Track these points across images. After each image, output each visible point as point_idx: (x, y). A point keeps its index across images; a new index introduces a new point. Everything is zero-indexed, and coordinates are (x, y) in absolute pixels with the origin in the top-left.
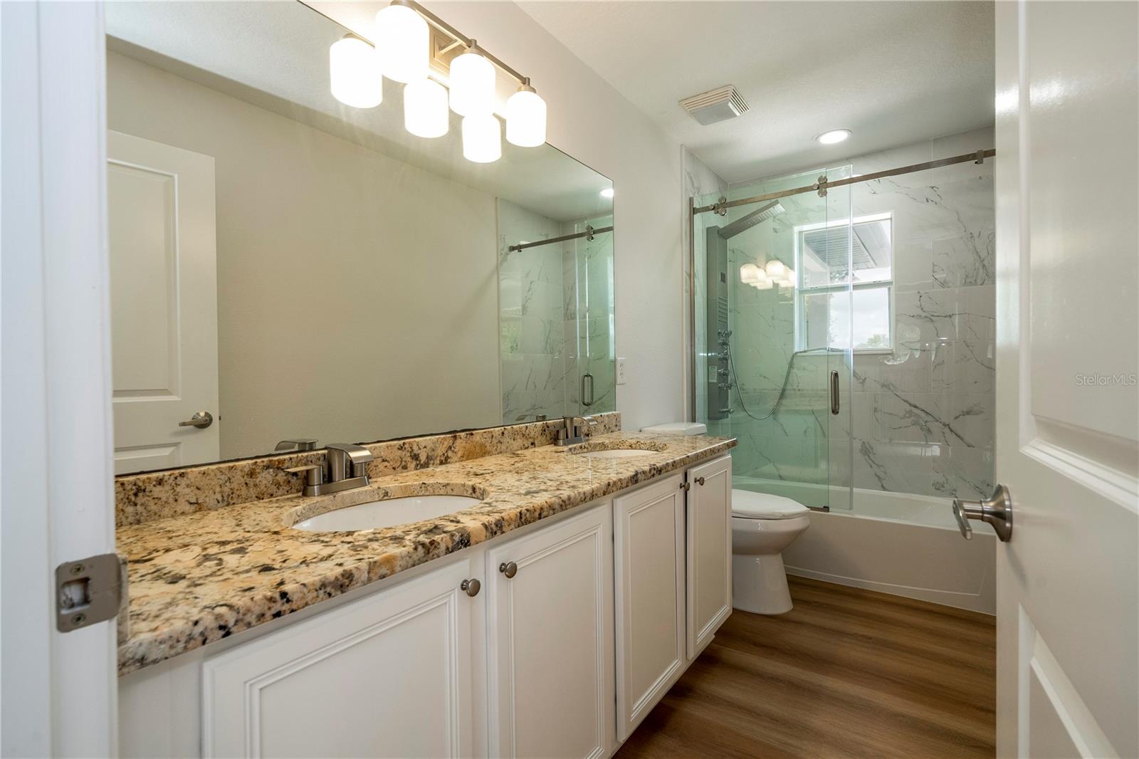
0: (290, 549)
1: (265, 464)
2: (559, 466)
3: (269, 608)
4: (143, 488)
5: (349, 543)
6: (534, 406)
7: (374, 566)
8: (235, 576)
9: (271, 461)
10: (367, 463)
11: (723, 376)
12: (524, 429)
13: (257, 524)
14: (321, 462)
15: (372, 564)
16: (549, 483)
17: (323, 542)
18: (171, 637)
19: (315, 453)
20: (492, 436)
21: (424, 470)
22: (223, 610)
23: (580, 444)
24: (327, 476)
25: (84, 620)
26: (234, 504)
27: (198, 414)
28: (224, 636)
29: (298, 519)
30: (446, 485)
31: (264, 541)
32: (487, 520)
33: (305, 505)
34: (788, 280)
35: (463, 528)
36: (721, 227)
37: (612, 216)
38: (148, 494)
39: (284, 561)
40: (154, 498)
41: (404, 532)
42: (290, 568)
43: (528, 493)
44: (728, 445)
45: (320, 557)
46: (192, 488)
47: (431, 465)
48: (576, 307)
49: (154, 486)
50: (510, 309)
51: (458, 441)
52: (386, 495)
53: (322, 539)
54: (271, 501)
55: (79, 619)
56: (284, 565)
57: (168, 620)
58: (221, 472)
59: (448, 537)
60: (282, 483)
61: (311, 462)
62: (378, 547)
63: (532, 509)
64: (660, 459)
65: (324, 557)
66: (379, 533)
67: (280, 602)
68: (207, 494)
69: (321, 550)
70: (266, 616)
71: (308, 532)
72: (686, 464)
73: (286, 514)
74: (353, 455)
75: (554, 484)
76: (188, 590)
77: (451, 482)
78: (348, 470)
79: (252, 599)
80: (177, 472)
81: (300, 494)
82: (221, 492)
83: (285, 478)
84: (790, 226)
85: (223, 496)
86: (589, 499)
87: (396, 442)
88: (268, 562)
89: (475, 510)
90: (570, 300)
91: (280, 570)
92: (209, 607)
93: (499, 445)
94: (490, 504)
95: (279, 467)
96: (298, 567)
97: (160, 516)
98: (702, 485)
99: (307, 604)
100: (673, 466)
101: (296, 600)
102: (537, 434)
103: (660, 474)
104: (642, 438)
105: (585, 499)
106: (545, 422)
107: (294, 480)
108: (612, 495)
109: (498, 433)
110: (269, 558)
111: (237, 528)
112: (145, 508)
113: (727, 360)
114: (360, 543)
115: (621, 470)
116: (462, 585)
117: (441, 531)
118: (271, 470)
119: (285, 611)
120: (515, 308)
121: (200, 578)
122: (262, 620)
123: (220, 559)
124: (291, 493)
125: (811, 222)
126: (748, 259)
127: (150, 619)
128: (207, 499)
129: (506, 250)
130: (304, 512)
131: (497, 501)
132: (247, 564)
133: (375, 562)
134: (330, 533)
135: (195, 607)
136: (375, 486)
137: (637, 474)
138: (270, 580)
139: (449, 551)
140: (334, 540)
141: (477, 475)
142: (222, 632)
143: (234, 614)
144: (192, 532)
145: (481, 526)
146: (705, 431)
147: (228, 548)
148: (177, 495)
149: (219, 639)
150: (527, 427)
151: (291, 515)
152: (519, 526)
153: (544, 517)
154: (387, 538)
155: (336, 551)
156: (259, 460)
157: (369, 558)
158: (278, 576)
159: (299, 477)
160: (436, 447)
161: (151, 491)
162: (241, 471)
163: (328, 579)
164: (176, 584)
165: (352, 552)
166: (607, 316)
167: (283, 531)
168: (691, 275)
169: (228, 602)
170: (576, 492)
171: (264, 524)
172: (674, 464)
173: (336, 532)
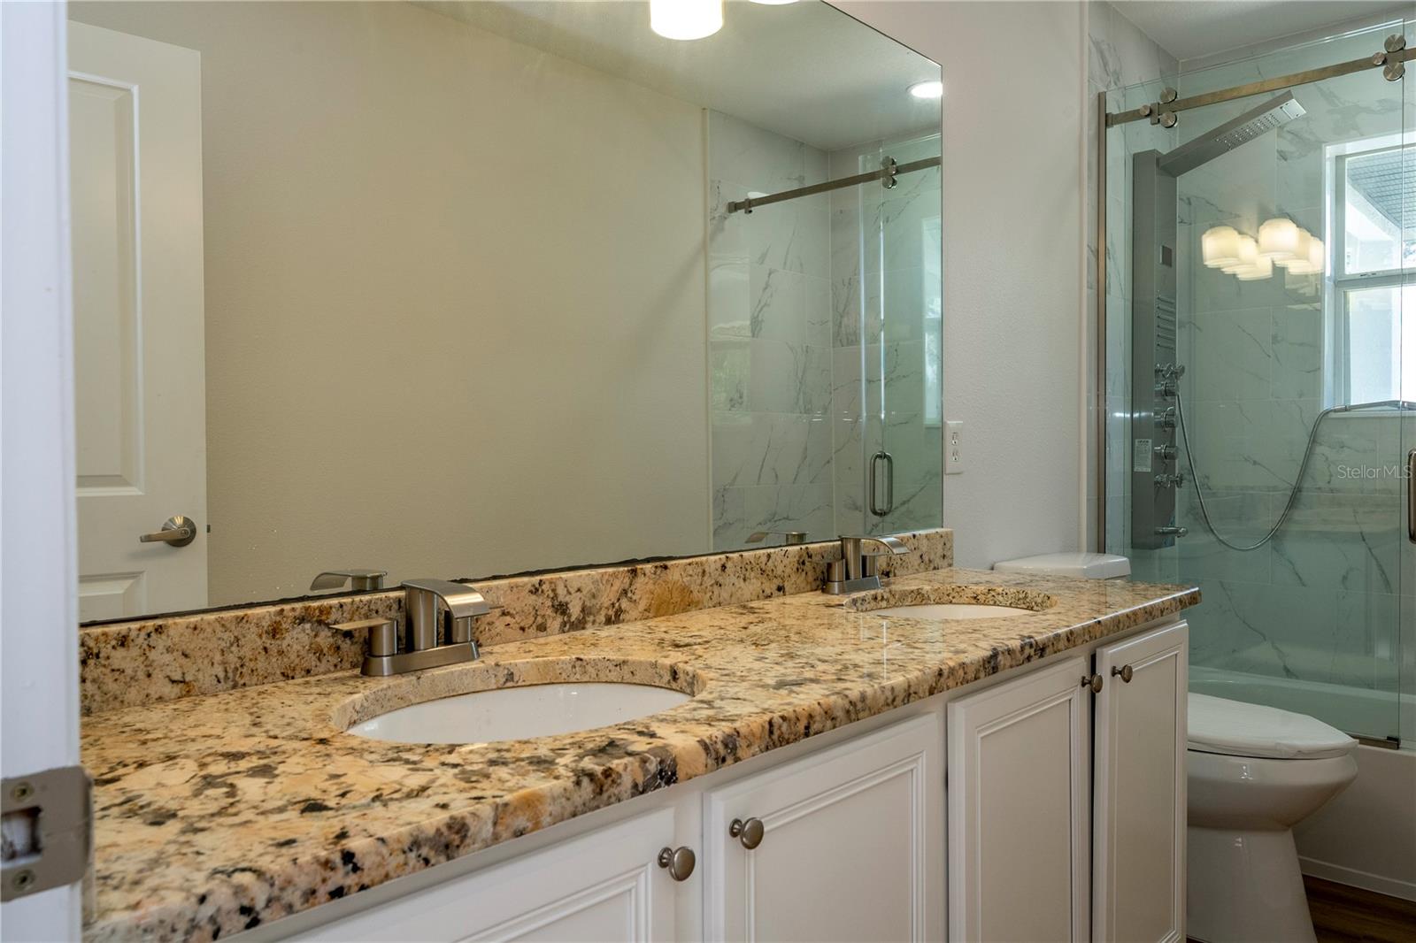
0: (351, 773)
1: (297, 614)
2: (836, 634)
3: (324, 881)
4: (95, 651)
5: (455, 766)
6: (774, 515)
7: (504, 812)
8: (260, 818)
9: (307, 609)
10: (476, 617)
11: (1165, 460)
12: (764, 559)
13: (289, 724)
14: (393, 614)
15: (500, 809)
16: (821, 667)
17: (407, 762)
18: (162, 922)
19: (383, 595)
20: (704, 572)
21: (577, 633)
22: (246, 879)
23: (873, 592)
24: (404, 641)
25: (31, 882)
26: (244, 685)
27: (172, 520)
28: (248, 926)
29: (355, 717)
30: (620, 665)
31: (303, 756)
32: (708, 733)
33: (367, 692)
34: (1307, 259)
35: (664, 748)
36: (1164, 151)
37: (937, 136)
38: (103, 662)
39: (343, 795)
40: (113, 670)
41: (553, 750)
42: (354, 807)
43: (781, 685)
44: (1180, 600)
45: (405, 790)
46: (175, 654)
47: (589, 625)
48: (858, 320)
49: (114, 647)
50: (728, 326)
51: (640, 580)
52: (510, 680)
53: (405, 756)
54: (307, 683)
55: (24, 880)
56: (344, 801)
57: (155, 890)
58: (223, 625)
59: (637, 764)
60: (325, 650)
61: (377, 612)
62: (508, 777)
63: (792, 716)
64: (1043, 626)
65: (412, 791)
66: (508, 750)
67: (341, 870)
68: (201, 666)
69: (406, 776)
70: (318, 894)
71: (379, 742)
72: (1096, 638)
73: (336, 707)
74: (453, 601)
75: (831, 668)
76: (183, 839)
77: (630, 658)
78: (442, 630)
79: (295, 861)
80: (150, 623)
81: (358, 671)
82: (224, 663)
83: (331, 640)
84: (1317, 146)
85: (226, 671)
86: (902, 701)
87: (526, 579)
88: (315, 794)
89: (681, 713)
90: (846, 306)
91: (337, 810)
92: (222, 872)
93: (716, 589)
94: (709, 703)
95: (321, 620)
96: (367, 806)
97: (122, 702)
98: (1128, 681)
99: (387, 877)
100: (1068, 640)
101: (369, 869)
102: (788, 570)
103: (1042, 656)
104: (998, 581)
105: (894, 700)
106: (803, 547)
107: (346, 645)
108: (946, 694)
109: (713, 567)
110: (316, 788)
111: (255, 730)
112: (99, 688)
113: (1173, 426)
114: (475, 767)
115: (962, 646)
116: (661, 858)
117: (622, 751)
118: (308, 626)
119: (350, 887)
120: (737, 324)
121: (202, 817)
122: (311, 901)
123: (232, 786)
124: (342, 669)
125: (1362, 135)
126: (1222, 217)
127: (125, 887)
128: (200, 676)
129: (723, 209)
130: (366, 704)
131: (722, 699)
132: (280, 795)
133: (506, 805)
134: (419, 746)
135: (199, 870)
136: (491, 661)
137: (995, 655)
138: (323, 828)
139: (638, 790)
140: (426, 759)
141: (677, 646)
142: (245, 920)
143: (266, 887)
144: (179, 733)
145: (697, 745)
146: (1128, 572)
147: (243, 765)
148: (151, 665)
149: (238, 932)
150: (769, 556)
151: (344, 708)
152: (767, 749)
153: (816, 733)
154: (522, 760)
155: (433, 781)
156: (287, 607)
157: (494, 797)
158: (335, 821)
159: (355, 640)
160: (598, 590)
161: (108, 658)
162: (257, 625)
163: (422, 832)
164: (162, 826)
165: (463, 785)
166: (922, 337)
167: (334, 740)
168: (1100, 254)
169: (254, 865)
170: (876, 686)
171: (300, 724)
172: (1071, 637)
173: (429, 745)
